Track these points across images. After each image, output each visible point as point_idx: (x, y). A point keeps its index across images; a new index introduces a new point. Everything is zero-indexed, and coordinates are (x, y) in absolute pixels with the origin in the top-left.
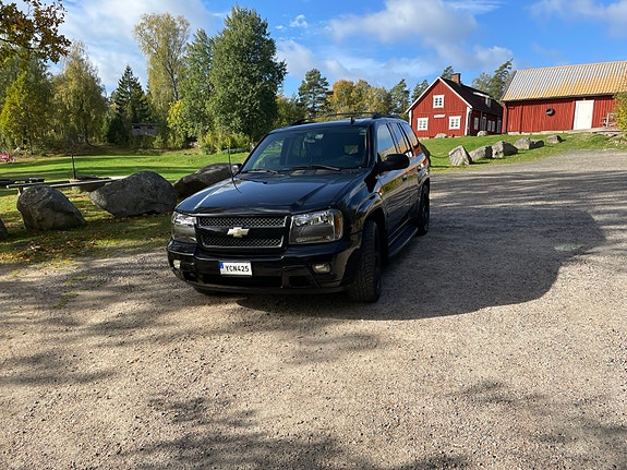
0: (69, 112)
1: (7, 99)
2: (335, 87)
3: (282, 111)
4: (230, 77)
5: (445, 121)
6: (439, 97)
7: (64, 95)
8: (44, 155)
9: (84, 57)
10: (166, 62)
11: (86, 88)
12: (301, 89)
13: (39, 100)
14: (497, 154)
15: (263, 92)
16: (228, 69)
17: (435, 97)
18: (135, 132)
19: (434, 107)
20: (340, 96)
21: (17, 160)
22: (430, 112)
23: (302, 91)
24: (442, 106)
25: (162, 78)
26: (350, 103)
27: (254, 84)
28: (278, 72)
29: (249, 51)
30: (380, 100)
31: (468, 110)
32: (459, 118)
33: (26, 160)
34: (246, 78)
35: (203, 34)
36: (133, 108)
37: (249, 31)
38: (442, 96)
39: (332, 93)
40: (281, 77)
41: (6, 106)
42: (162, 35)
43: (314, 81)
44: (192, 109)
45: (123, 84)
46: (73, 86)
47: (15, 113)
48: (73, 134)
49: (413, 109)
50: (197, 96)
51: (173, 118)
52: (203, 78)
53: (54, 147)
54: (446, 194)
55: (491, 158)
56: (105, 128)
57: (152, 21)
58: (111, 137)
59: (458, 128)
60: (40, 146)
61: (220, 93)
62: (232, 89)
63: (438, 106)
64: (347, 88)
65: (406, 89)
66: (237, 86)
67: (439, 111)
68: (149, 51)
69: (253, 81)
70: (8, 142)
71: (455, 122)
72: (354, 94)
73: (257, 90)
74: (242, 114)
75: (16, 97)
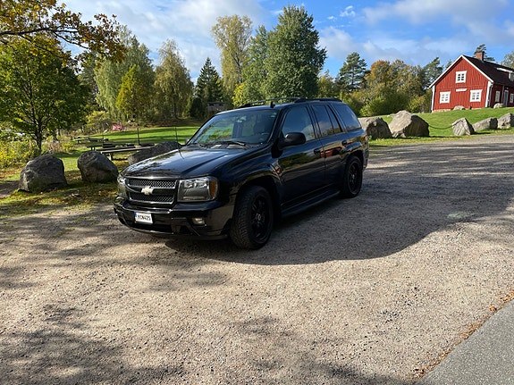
0: (163, 94)
1: (122, 85)
2: (373, 67)
3: (324, 89)
4: (280, 64)
5: (467, 94)
6: (461, 73)
7: (161, 82)
8: (145, 126)
9: (175, 52)
10: (235, 54)
11: (177, 76)
12: (342, 70)
13: (144, 85)
14: (504, 125)
15: (306, 74)
16: (279, 57)
17: (457, 73)
18: (209, 108)
19: (457, 82)
20: (377, 74)
21: (128, 129)
22: (452, 87)
23: (343, 71)
24: (464, 81)
25: (232, 67)
26: (385, 80)
27: (299, 68)
28: (320, 57)
29: (296, 42)
30: (414, 76)
31: (490, 84)
32: (480, 91)
33: (133, 130)
34: (292, 64)
35: (263, 30)
36: (210, 90)
37: (298, 25)
38: (465, 72)
39: (369, 72)
40: (322, 61)
41: (121, 91)
42: (232, 32)
43: (354, 63)
44: (251, 90)
45: (204, 72)
46: (167, 75)
47: (127, 95)
48: (166, 111)
49: (436, 84)
50: (255, 80)
51: (237, 97)
52: (260, 65)
53: (153, 120)
54: (408, 162)
55: (496, 128)
56: (189, 105)
57: (224, 22)
58: (192, 113)
59: (479, 100)
60: (143, 120)
61: (272, 76)
62: (281, 73)
63: (461, 81)
64: (384, 67)
65: (439, 66)
66: (286, 70)
67: (461, 86)
68: (223, 46)
69: (298, 66)
70: (123, 116)
71: (476, 95)
72: (390, 72)
73: (301, 73)
74: (288, 93)
75: (128, 83)
